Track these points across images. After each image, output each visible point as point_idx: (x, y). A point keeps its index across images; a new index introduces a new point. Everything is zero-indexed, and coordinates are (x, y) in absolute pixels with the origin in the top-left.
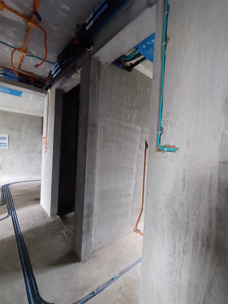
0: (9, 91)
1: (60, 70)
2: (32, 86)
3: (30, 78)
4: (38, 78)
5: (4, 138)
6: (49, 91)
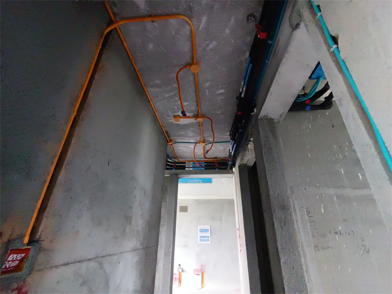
0: (201, 181)
1: (235, 145)
2: (217, 170)
3: (214, 163)
4: (222, 160)
5: (207, 230)
6: (234, 169)
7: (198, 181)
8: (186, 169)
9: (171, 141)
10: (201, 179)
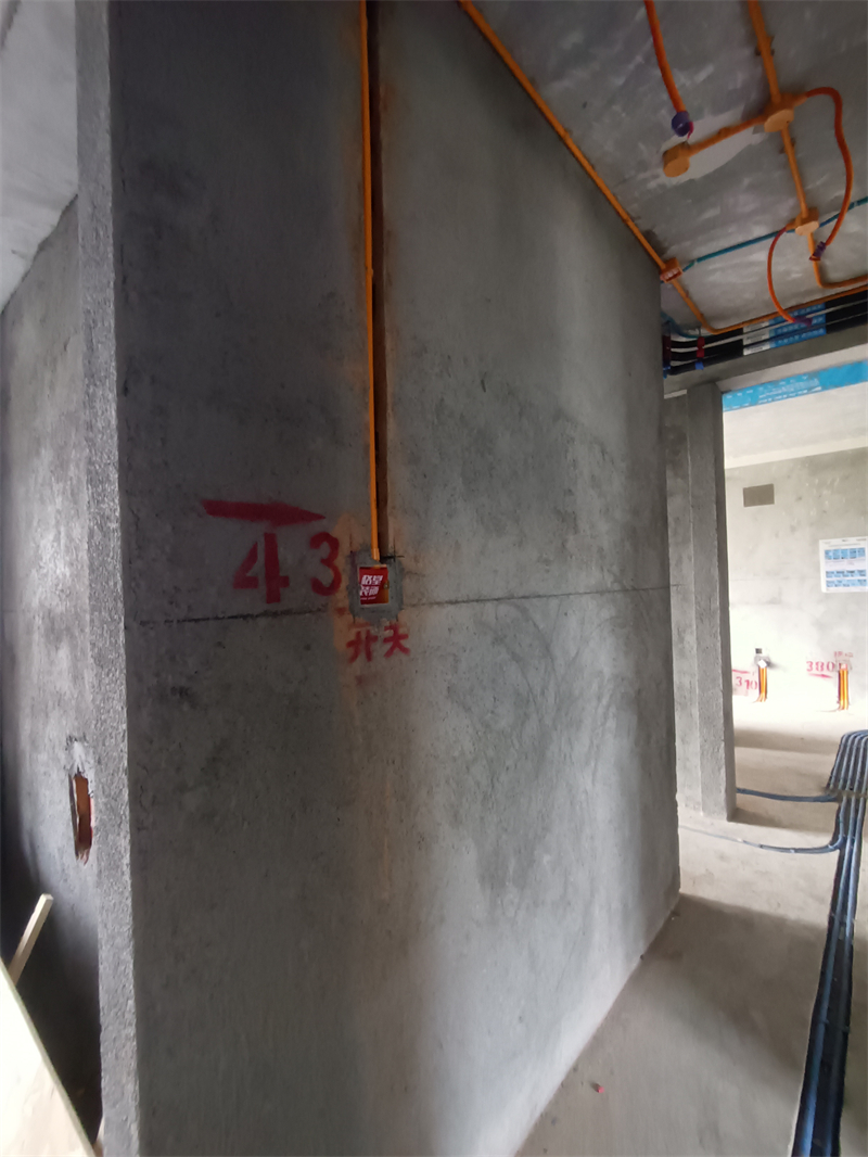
7: (802, 384)
8: (746, 352)
9: (671, 263)
10: (812, 375)
